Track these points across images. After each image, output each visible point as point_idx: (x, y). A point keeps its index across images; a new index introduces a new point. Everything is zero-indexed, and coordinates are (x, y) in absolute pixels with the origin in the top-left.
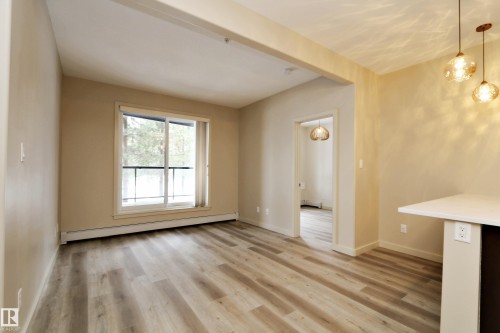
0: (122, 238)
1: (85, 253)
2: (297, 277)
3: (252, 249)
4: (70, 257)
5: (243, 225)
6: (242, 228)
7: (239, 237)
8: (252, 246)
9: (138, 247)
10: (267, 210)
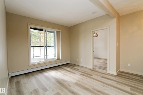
0: (33, 73)
1: (20, 81)
2: (105, 86)
3: (81, 74)
4: (14, 83)
5: (73, 65)
6: (73, 66)
7: (74, 70)
8: (81, 73)
9: (40, 77)
10: (81, 60)
